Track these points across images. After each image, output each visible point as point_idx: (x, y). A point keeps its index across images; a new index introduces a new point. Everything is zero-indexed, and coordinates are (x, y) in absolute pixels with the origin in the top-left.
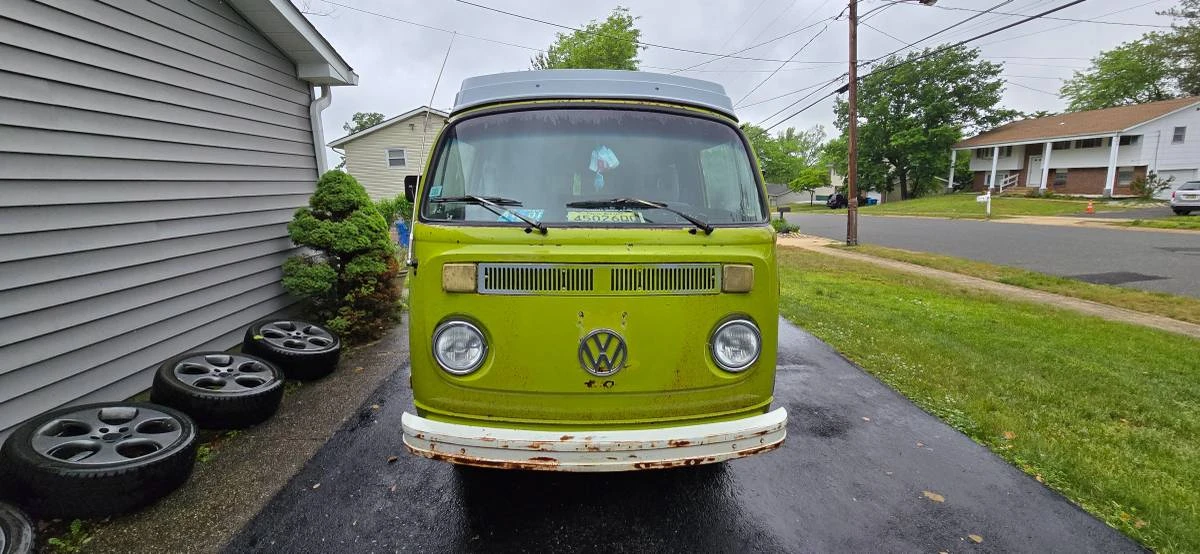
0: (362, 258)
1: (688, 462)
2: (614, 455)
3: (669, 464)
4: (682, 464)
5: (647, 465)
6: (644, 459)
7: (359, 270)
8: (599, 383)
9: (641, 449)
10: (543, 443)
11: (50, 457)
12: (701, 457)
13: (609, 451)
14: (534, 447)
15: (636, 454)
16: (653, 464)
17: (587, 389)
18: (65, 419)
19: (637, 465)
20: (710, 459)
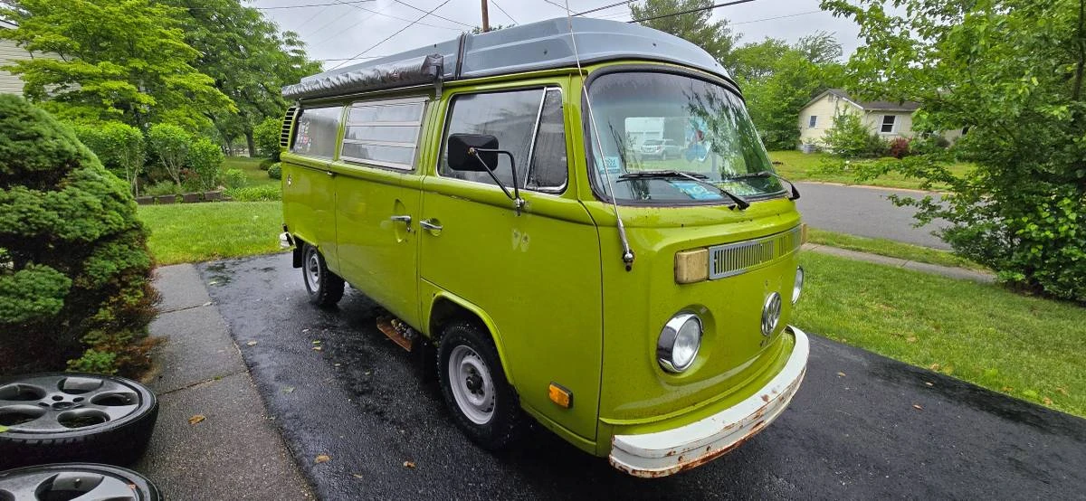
0: (115, 247)
7: (114, 267)
8: (765, 341)
17: (760, 349)
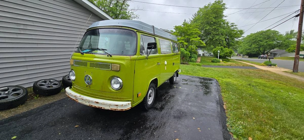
1: (99, 107)
2: (86, 102)
3: (95, 107)
4: (98, 107)
5: (91, 105)
6: (91, 104)
8: (88, 86)
9: (90, 101)
10: (76, 96)
11: (38, 85)
12: (102, 107)
13: (85, 100)
14: (75, 96)
15: (90, 102)
16: (92, 106)
17: (86, 87)
18: (45, 80)
19: (90, 105)
20: (104, 108)
